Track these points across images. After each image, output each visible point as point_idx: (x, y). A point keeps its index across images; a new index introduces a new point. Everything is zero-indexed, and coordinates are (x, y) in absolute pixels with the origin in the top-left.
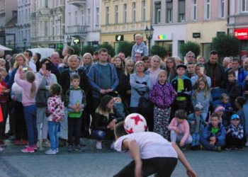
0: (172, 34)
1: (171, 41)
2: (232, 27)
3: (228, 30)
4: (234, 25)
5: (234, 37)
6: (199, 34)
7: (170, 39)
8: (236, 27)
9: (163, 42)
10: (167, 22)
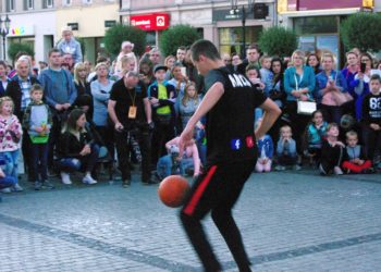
0: (34, 27)
1: (33, 36)
2: (128, 13)
3: (121, 17)
4: (130, 10)
5: (131, 27)
6: (77, 24)
7: (31, 34)
8: (133, 13)
9: (20, 38)
10: (25, 8)
